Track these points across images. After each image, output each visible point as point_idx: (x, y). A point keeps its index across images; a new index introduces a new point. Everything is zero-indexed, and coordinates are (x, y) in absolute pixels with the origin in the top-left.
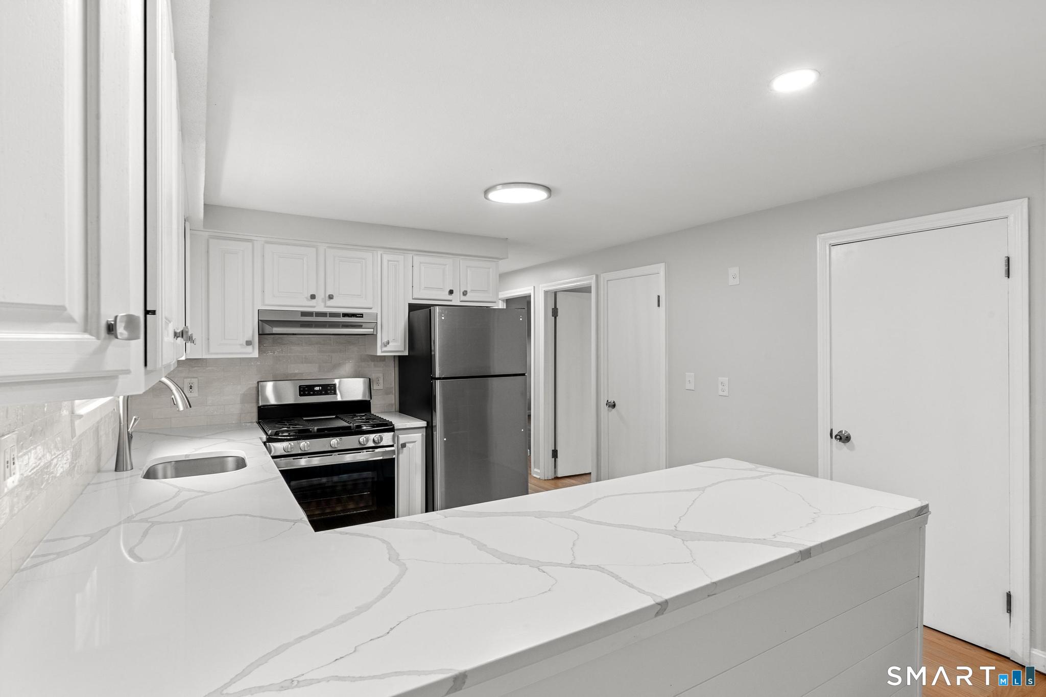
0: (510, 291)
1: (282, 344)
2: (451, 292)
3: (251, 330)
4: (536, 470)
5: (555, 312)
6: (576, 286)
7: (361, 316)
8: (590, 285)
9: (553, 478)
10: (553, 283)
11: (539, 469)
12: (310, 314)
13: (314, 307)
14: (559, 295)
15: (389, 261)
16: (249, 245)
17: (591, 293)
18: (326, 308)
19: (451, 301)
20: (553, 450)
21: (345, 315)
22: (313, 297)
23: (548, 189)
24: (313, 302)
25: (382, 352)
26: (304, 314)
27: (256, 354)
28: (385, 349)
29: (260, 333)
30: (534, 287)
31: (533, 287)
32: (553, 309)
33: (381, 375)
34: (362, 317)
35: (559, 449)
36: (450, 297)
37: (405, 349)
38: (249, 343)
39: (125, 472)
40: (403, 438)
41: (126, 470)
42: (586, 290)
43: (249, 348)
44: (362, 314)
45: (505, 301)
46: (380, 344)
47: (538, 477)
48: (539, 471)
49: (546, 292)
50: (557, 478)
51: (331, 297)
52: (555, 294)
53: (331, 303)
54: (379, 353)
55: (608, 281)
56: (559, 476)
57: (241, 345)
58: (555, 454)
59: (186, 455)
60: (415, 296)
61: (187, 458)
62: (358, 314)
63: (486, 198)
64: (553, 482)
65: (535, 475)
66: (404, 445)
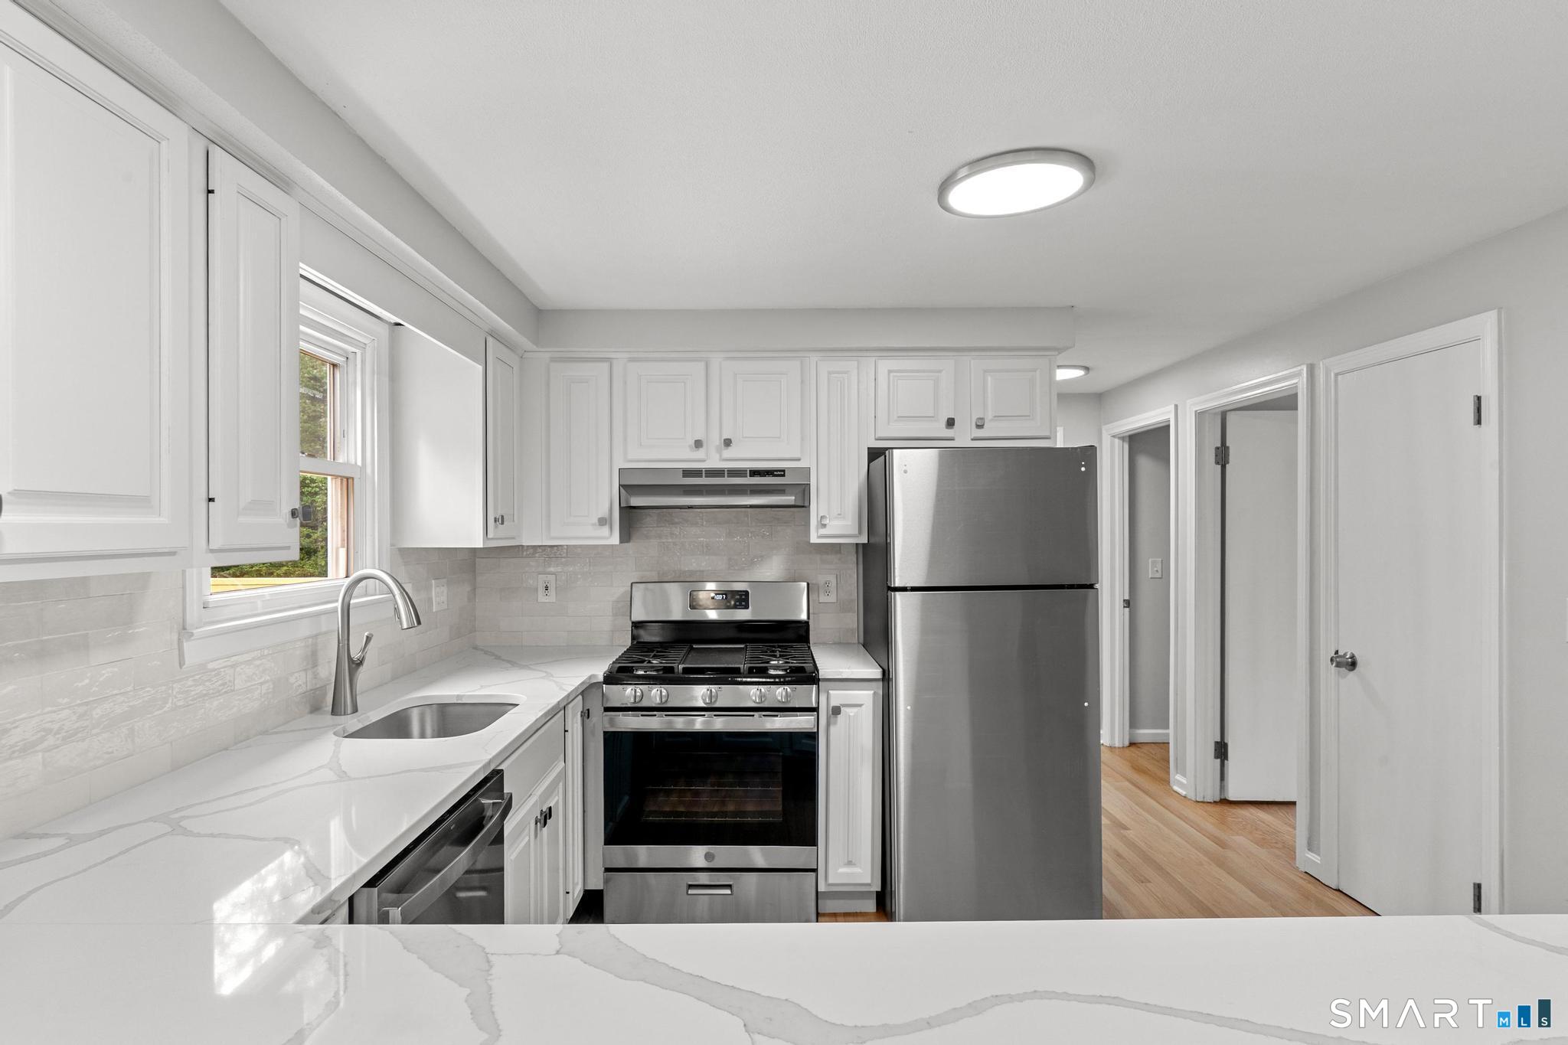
0: (1131, 419)
1: (672, 524)
2: (951, 423)
3: (605, 498)
4: (1179, 777)
5: (1222, 456)
6: (1263, 395)
7: (781, 473)
8: (1293, 392)
9: (1218, 799)
10: (1215, 394)
11: (1184, 775)
12: (696, 473)
13: (703, 461)
14: (1232, 418)
15: (829, 373)
16: (605, 366)
17: (1296, 409)
18: (724, 463)
19: (953, 440)
20: (1216, 743)
21: (754, 473)
22: (698, 444)
23: (1083, 160)
24: (700, 454)
25: (819, 537)
26: (687, 473)
27: (615, 539)
28: (823, 531)
29: (622, 505)
30: (1176, 406)
31: (1173, 406)
32: (1217, 448)
33: (832, 579)
34: (784, 475)
35: (1230, 741)
36: (949, 433)
37: (860, 532)
38: (602, 522)
39: (343, 717)
40: (837, 696)
41: (345, 715)
42: (1286, 403)
43: (605, 530)
44: (784, 471)
45: (1127, 439)
46: (816, 523)
47: (1183, 793)
48: (1184, 781)
49: (1200, 416)
50: (1224, 802)
51: (728, 443)
52: (1224, 416)
53: (728, 453)
54: (814, 539)
55: (1337, 375)
56: (1231, 799)
57: (593, 525)
58: (1221, 751)
59: (458, 696)
60: (880, 434)
61: (461, 700)
62: (777, 471)
63: (947, 208)
64: (1218, 809)
65: (1176, 788)
66: (836, 711)
